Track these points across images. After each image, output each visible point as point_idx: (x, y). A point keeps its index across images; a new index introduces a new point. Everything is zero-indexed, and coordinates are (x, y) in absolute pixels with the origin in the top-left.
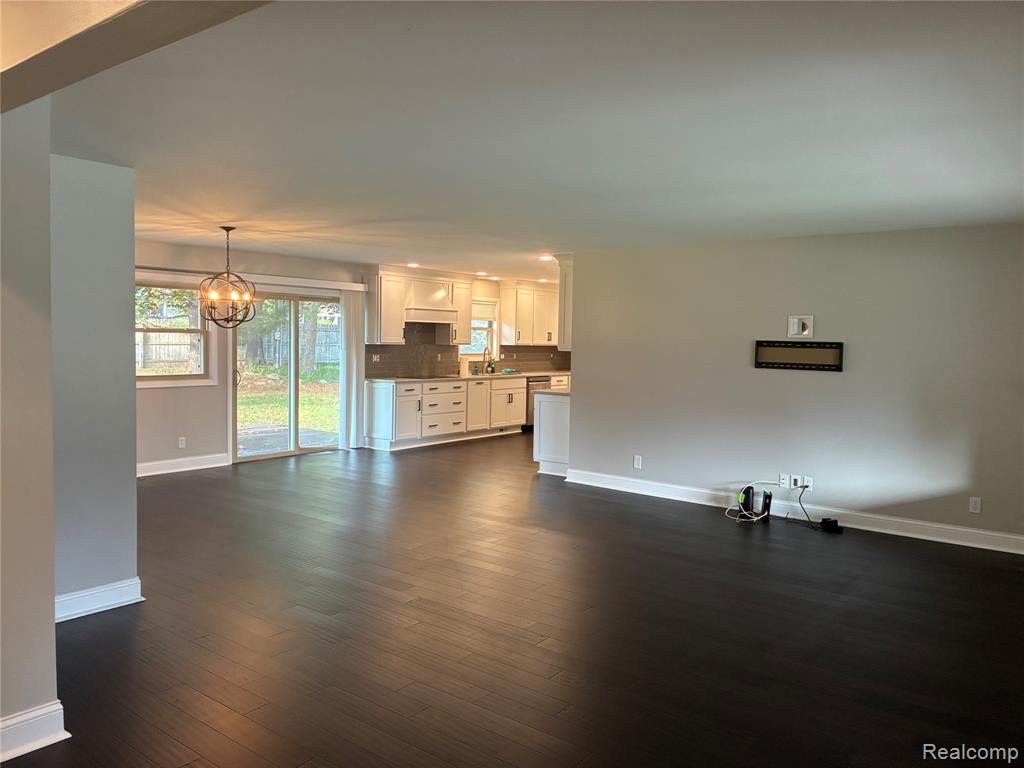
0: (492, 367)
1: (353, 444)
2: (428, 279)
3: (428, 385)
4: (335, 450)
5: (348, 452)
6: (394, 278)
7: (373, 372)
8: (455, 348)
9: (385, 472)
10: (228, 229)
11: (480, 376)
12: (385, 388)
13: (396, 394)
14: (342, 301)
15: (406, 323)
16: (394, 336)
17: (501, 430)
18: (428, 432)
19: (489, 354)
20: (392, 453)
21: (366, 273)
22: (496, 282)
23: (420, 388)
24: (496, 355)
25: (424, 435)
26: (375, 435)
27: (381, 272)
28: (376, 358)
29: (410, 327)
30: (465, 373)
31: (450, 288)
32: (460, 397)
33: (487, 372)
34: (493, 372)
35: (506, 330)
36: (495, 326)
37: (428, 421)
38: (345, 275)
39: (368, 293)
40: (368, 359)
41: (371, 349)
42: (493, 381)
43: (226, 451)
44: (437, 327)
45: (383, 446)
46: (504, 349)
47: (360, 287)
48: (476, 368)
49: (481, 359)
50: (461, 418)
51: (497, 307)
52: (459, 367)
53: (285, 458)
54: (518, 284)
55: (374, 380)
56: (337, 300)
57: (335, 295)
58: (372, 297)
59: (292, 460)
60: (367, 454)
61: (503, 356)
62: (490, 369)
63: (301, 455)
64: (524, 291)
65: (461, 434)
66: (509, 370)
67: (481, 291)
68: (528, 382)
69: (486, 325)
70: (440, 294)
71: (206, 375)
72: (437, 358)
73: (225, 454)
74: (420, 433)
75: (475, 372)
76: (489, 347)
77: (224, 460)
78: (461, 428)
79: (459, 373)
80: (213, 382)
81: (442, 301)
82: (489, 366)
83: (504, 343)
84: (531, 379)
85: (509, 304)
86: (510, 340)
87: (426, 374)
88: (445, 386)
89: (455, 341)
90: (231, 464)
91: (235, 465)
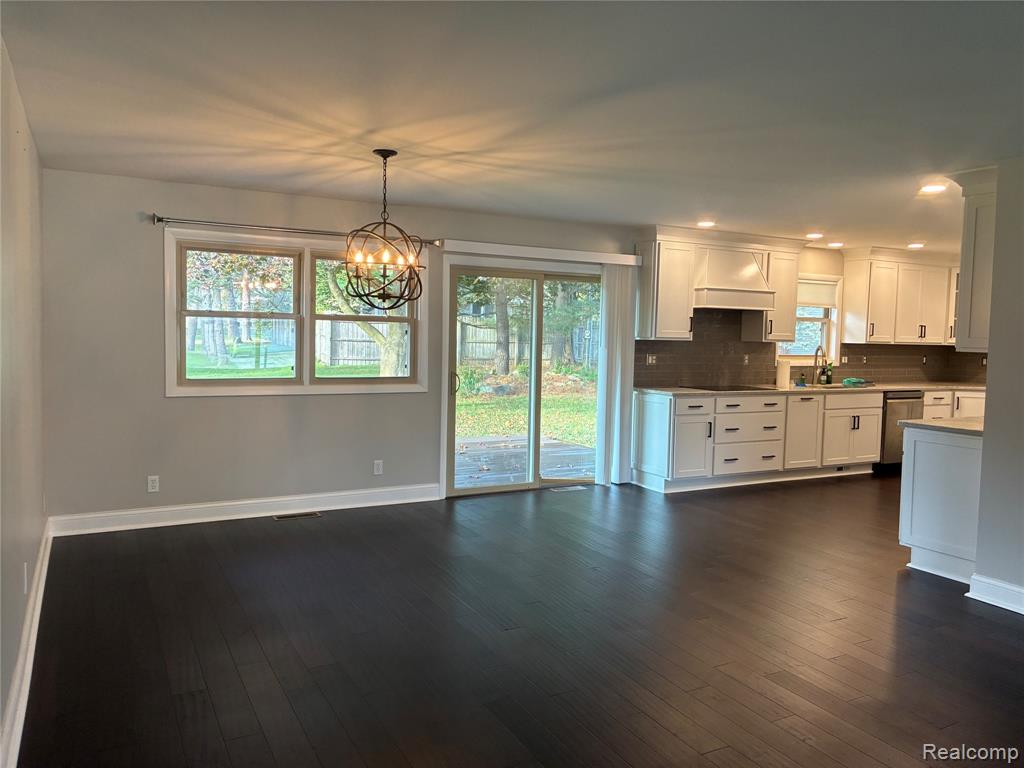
0: (827, 375)
1: (615, 478)
2: (730, 244)
3: (723, 401)
4: (590, 484)
5: (606, 490)
6: (678, 246)
7: (645, 379)
8: (771, 346)
9: (656, 526)
10: (385, 154)
11: (808, 388)
12: (659, 402)
13: (675, 413)
14: (604, 281)
15: (695, 310)
16: (675, 326)
17: (840, 469)
18: (723, 469)
19: (824, 356)
20: (666, 495)
21: (640, 240)
22: (838, 251)
23: (715, 405)
24: (834, 358)
25: (715, 473)
26: (646, 468)
27: (659, 237)
28: (651, 360)
29: (702, 317)
30: (785, 382)
31: (766, 257)
32: (775, 418)
33: (819, 382)
34: (829, 381)
35: (850, 320)
36: (834, 317)
37: (722, 453)
38: (611, 245)
39: (639, 268)
40: (639, 361)
41: (643, 347)
42: (828, 396)
43: (437, 480)
44: (744, 317)
45: (656, 483)
46: (847, 349)
47: (630, 260)
48: (801, 375)
49: (811, 363)
50: (775, 449)
51: (838, 288)
52: (775, 373)
53: (519, 493)
54: (873, 252)
55: (645, 390)
56: (596, 279)
57: (596, 271)
58: (645, 275)
59: (530, 498)
60: (633, 492)
61: (845, 360)
62: (824, 378)
63: (541, 490)
64: (883, 264)
65: (775, 473)
66: (854, 380)
67: (813, 265)
68: (885, 398)
69: (820, 314)
70: (751, 270)
71: (413, 378)
72: (743, 360)
73: (436, 485)
74: (708, 471)
75: (801, 382)
76: (824, 347)
77: (435, 493)
78: (775, 465)
79: (775, 383)
80: (422, 387)
81: (754, 279)
82: (823, 373)
83: (847, 341)
84: (890, 395)
85: (857, 283)
86: (858, 335)
87: (726, 383)
88: (749, 403)
89: (770, 337)
90: (444, 498)
91: (451, 500)
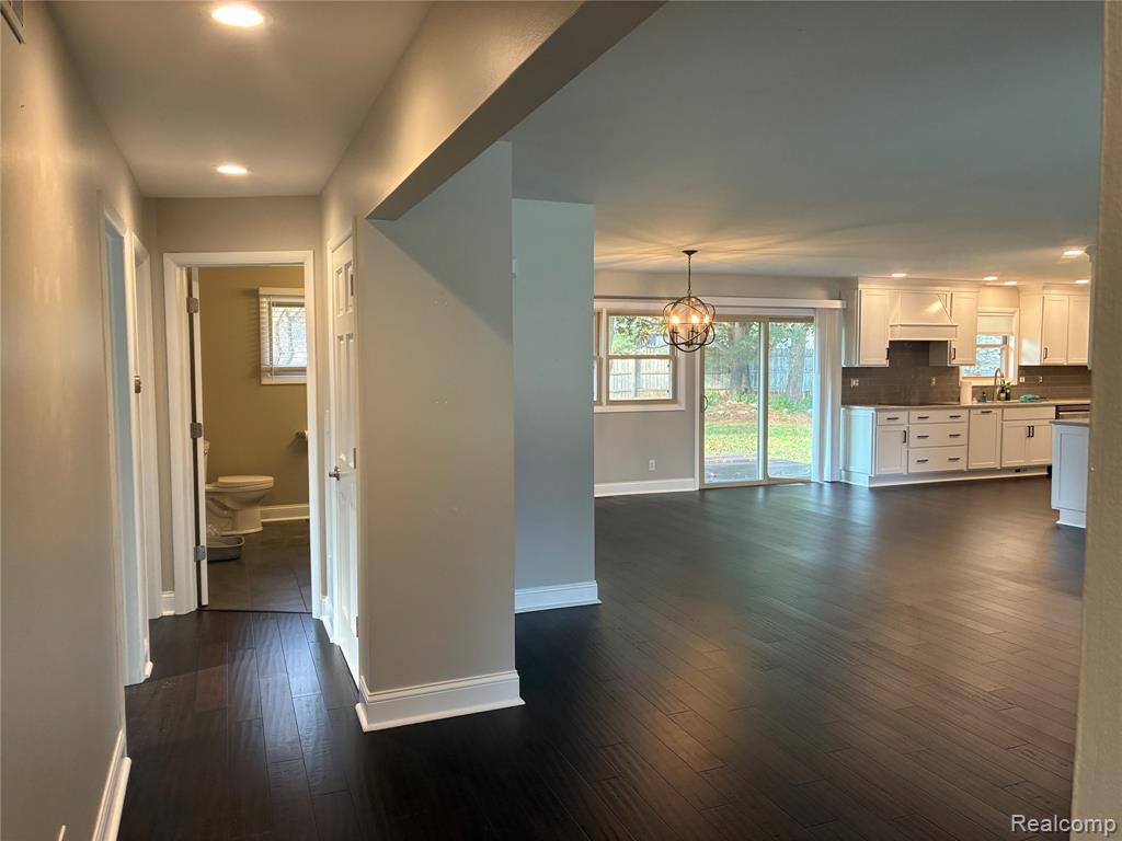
0: (1006, 393)
1: (827, 477)
2: (919, 289)
3: (915, 414)
4: (808, 482)
5: (821, 486)
6: (876, 292)
7: (850, 399)
8: (955, 370)
9: (862, 509)
10: (690, 253)
11: (989, 403)
12: (863, 415)
13: (876, 424)
14: (816, 320)
15: (891, 342)
16: (874, 355)
17: (1018, 471)
18: (916, 468)
19: (1002, 376)
20: (871, 489)
21: (845, 288)
22: (1014, 287)
23: (907, 417)
24: (1012, 378)
25: (910, 471)
26: (852, 469)
27: (860, 286)
28: (855, 383)
29: (895, 347)
30: (967, 398)
31: (949, 296)
32: (960, 428)
33: (999, 399)
34: (1007, 398)
35: (1026, 346)
36: (1012, 343)
37: (915, 455)
38: (821, 293)
39: (845, 310)
40: (845, 384)
41: (848, 373)
42: (1005, 410)
43: (693, 476)
44: (931, 346)
45: (861, 480)
46: (1024, 370)
47: (837, 304)
48: (982, 393)
49: (991, 383)
50: (959, 453)
51: (1015, 320)
52: (959, 392)
53: (753, 487)
54: (1044, 287)
55: (851, 407)
56: (810, 320)
57: (809, 314)
58: (850, 316)
59: (761, 491)
60: (842, 489)
61: (1023, 380)
62: (1003, 395)
63: (770, 485)
64: (1055, 297)
65: (961, 473)
66: (1030, 396)
67: (992, 300)
68: (1058, 411)
69: (999, 341)
70: (936, 307)
71: (674, 400)
72: (930, 381)
73: (692, 480)
74: (904, 468)
75: (983, 399)
76: (1003, 371)
77: (690, 485)
78: (960, 465)
79: (959, 400)
80: (681, 406)
81: (938, 315)
82: (1002, 391)
83: (1024, 363)
84: (1062, 408)
85: (1032, 314)
86: (1033, 359)
87: (917, 401)
88: (937, 415)
89: (954, 362)
90: (697, 488)
91: (702, 491)
